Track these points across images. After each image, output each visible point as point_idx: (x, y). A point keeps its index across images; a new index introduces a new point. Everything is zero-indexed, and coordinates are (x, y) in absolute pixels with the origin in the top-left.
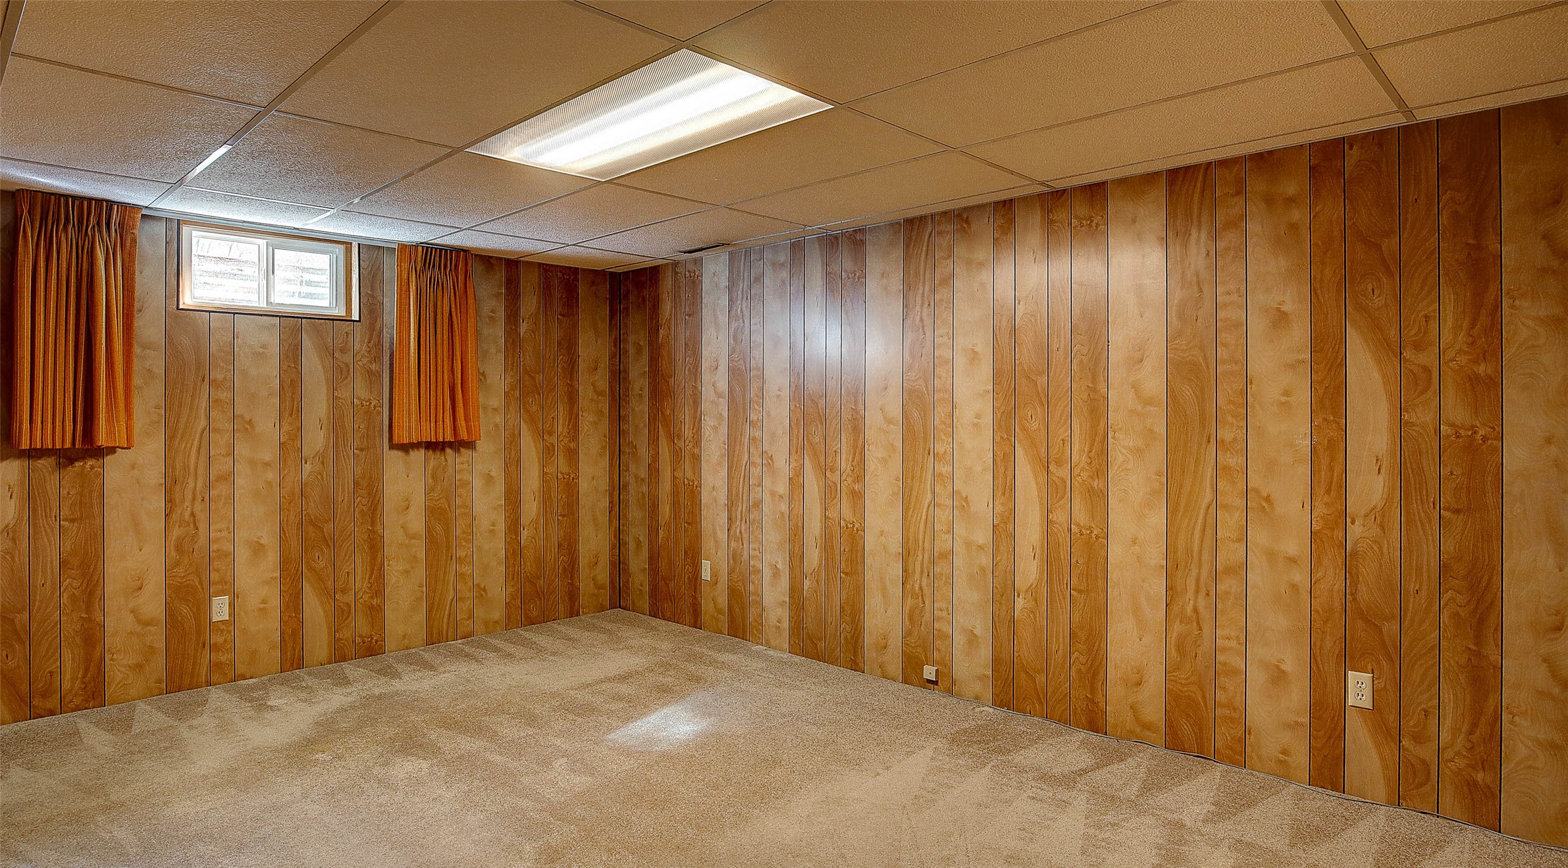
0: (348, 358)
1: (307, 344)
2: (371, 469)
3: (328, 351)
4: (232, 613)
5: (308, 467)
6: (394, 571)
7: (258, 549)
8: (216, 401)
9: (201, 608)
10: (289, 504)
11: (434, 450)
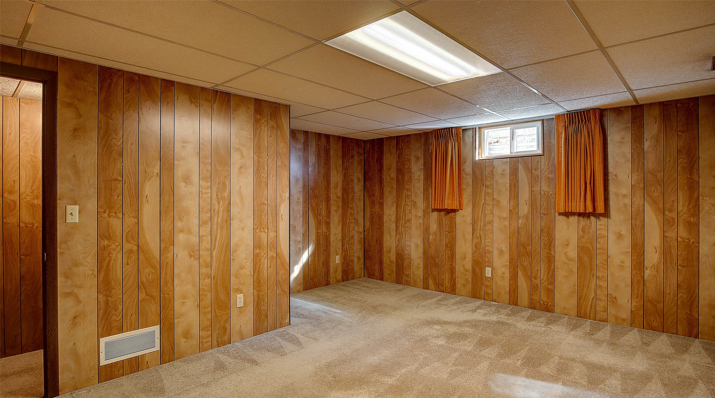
0: (538, 172)
1: (520, 167)
2: (549, 223)
3: (529, 170)
4: (492, 275)
5: (520, 221)
6: (560, 274)
7: (501, 252)
8: (487, 193)
9: (483, 271)
10: (513, 235)
11: (583, 217)
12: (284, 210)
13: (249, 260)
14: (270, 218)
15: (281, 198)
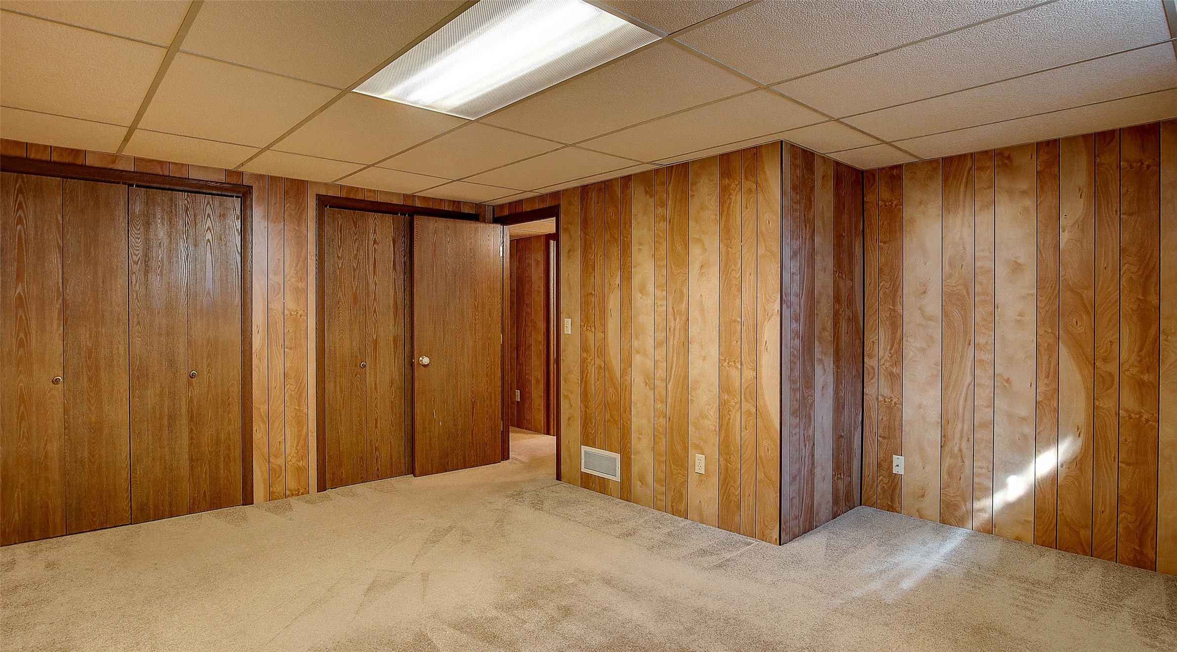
12: (770, 333)
13: (713, 407)
14: (745, 347)
15: (765, 312)
